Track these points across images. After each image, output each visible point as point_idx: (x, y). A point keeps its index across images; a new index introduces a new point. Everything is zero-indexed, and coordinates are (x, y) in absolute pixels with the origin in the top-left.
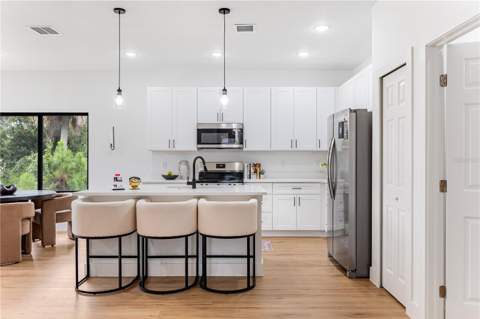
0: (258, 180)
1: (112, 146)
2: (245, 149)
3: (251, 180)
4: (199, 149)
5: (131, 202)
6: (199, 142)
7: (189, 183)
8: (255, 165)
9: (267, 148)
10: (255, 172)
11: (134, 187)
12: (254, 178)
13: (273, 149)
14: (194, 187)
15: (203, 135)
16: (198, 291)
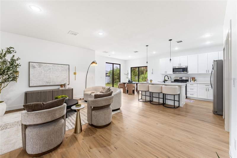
0: (194, 82)
1: (152, 73)
2: (188, 73)
3: (191, 82)
4: (173, 73)
5: (148, 85)
6: (173, 72)
7: (163, 82)
8: (193, 78)
9: (197, 73)
10: (193, 80)
11: (151, 82)
12: (192, 82)
13: (199, 73)
14: (165, 83)
15: (174, 70)
16: (162, 106)
